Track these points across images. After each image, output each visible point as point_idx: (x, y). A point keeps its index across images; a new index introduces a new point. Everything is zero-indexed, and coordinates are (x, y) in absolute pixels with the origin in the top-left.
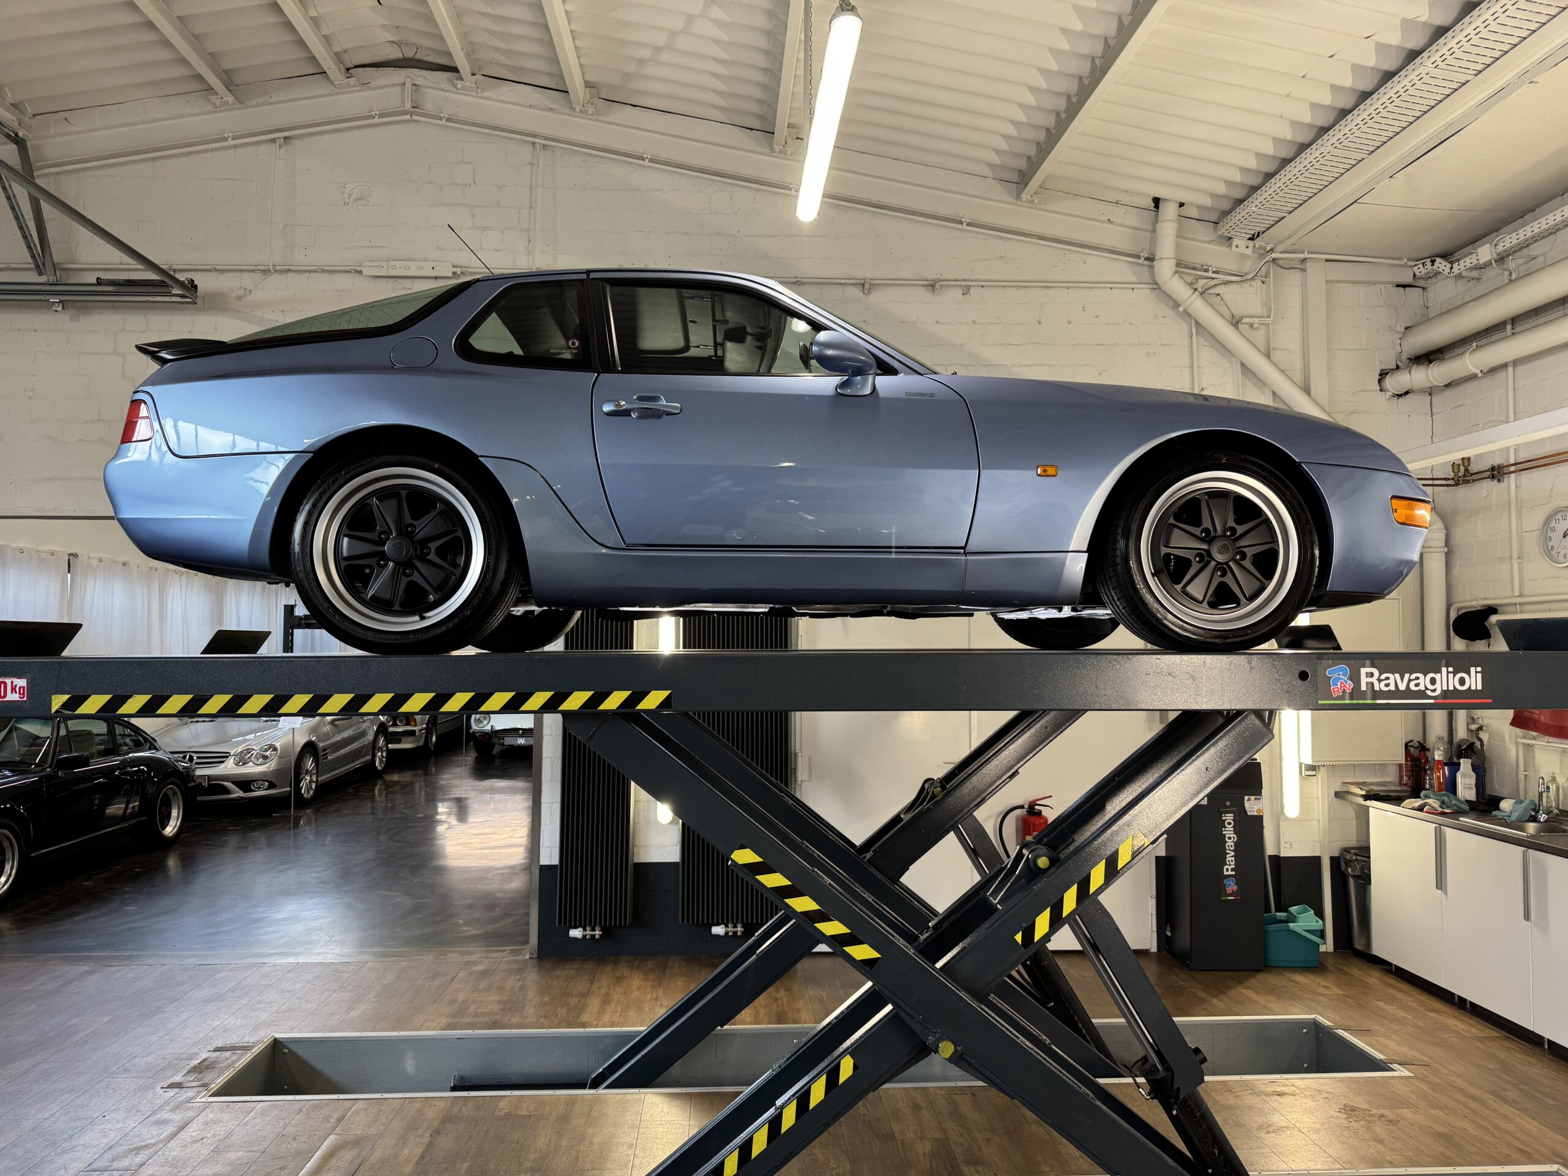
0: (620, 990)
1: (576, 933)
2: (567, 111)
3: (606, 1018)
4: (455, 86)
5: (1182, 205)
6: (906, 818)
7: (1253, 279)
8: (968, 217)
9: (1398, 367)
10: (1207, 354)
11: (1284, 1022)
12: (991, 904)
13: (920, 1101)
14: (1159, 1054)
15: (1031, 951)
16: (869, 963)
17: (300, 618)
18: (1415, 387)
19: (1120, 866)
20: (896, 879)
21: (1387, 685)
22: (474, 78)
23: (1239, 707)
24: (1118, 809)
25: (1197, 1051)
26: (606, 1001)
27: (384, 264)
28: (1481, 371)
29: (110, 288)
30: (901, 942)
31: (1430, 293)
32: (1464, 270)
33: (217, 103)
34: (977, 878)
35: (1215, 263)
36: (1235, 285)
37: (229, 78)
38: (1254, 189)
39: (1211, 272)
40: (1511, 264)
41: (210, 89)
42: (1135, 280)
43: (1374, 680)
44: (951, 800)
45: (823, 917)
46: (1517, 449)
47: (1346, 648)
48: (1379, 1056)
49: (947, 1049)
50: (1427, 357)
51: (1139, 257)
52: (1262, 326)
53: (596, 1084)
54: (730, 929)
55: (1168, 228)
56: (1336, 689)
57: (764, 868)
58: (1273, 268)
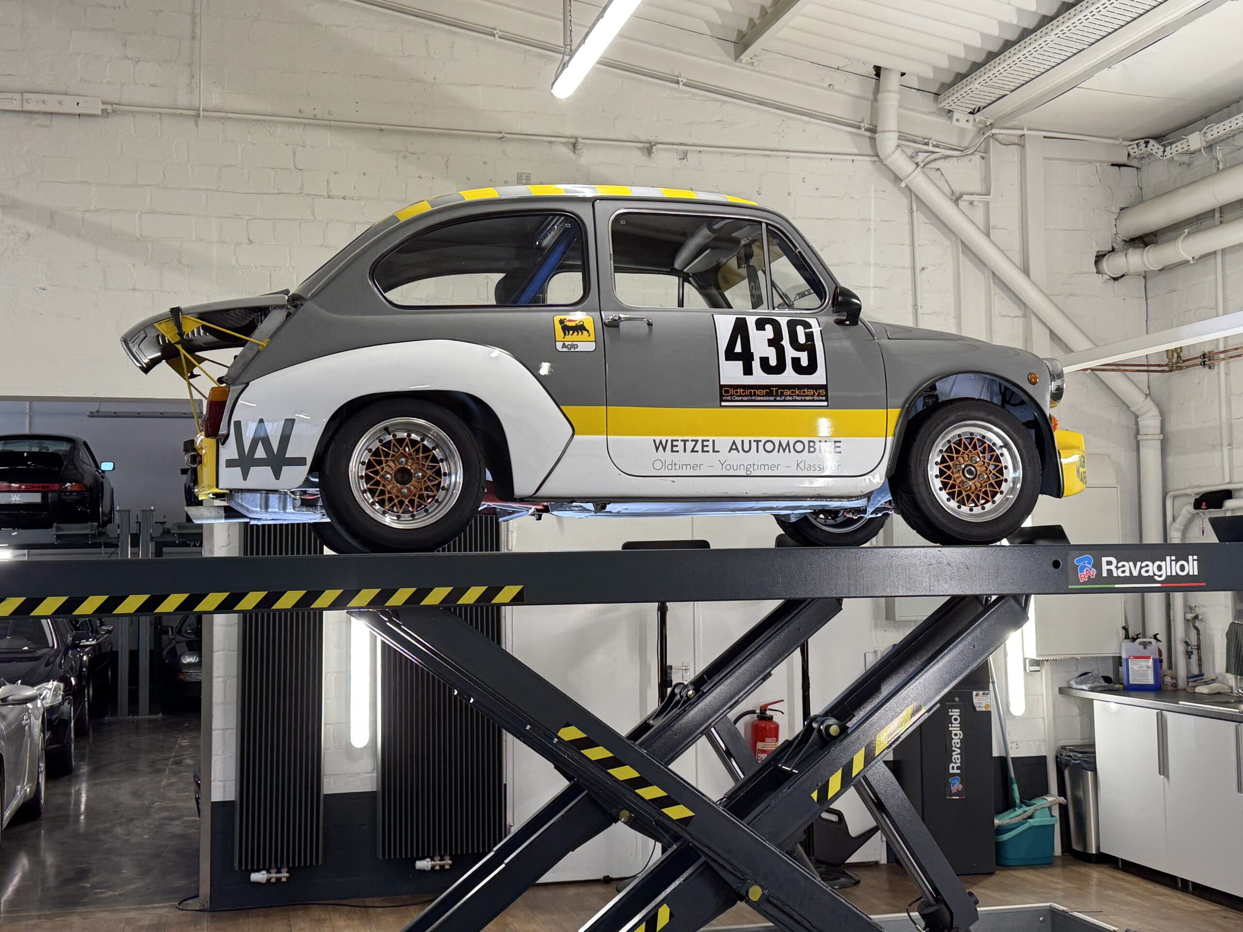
1: (258, 877)
5: (903, 74)
6: (654, 724)
7: (972, 154)
8: (688, 75)
9: (1113, 250)
10: (925, 230)
11: (1020, 910)
18: (1132, 271)
27: (18, 97)
28: (1193, 258)
31: (1144, 175)
32: (1176, 155)
35: (937, 136)
36: (955, 159)
38: (976, 67)
39: (931, 145)
40: (1219, 153)
42: (856, 151)
43: (1113, 567)
46: (1226, 338)
48: (1113, 928)
50: (1142, 241)
51: (859, 128)
52: (982, 204)
54: (438, 864)
55: (891, 99)
57: (587, 744)
58: (993, 144)
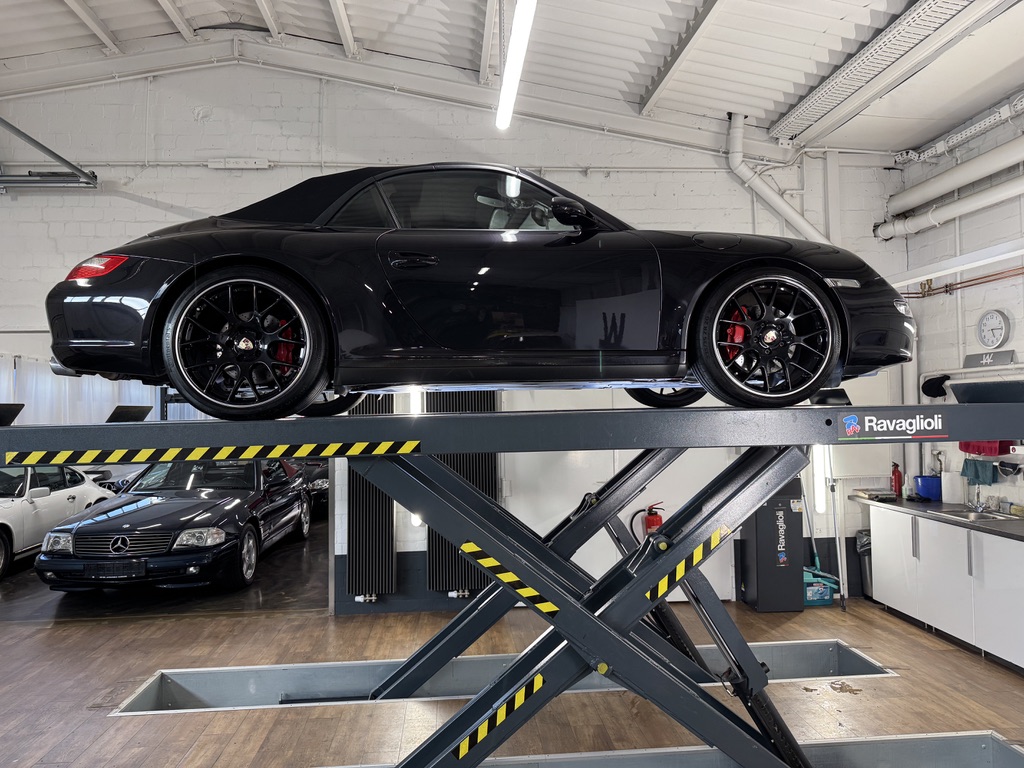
0: (389, 635)
1: (360, 599)
2: (342, 57)
3: (381, 653)
4: (267, 41)
5: (746, 117)
6: (573, 519)
7: (792, 165)
8: (609, 125)
9: (885, 222)
10: (762, 214)
11: (817, 644)
12: (630, 573)
13: (586, 701)
14: (739, 667)
15: (656, 603)
16: (552, 614)
17: (172, 396)
18: (897, 234)
19: (712, 547)
20: (567, 559)
21: (882, 427)
22: (280, 36)
23: (787, 444)
24: (710, 510)
25: (763, 665)
26: (380, 643)
27: (222, 160)
28: (939, 223)
29: (38, 178)
30: (572, 600)
31: (906, 173)
32: (927, 158)
33: (108, 53)
34: (620, 557)
35: (768, 155)
36: (781, 169)
37: (114, 36)
38: (792, 107)
39: (765, 161)
40: (958, 154)
41: (103, 45)
42: (716, 166)
43: (873, 424)
44: (603, 506)
45: (521, 585)
46: (962, 273)
47: (854, 404)
48: (879, 664)
49: (603, 668)
50: (904, 215)
51: (719, 152)
52: (799, 196)
53: (374, 697)
54: (461, 593)
55: (738, 132)
56: (849, 431)
57: (482, 555)
58: (805, 157)
